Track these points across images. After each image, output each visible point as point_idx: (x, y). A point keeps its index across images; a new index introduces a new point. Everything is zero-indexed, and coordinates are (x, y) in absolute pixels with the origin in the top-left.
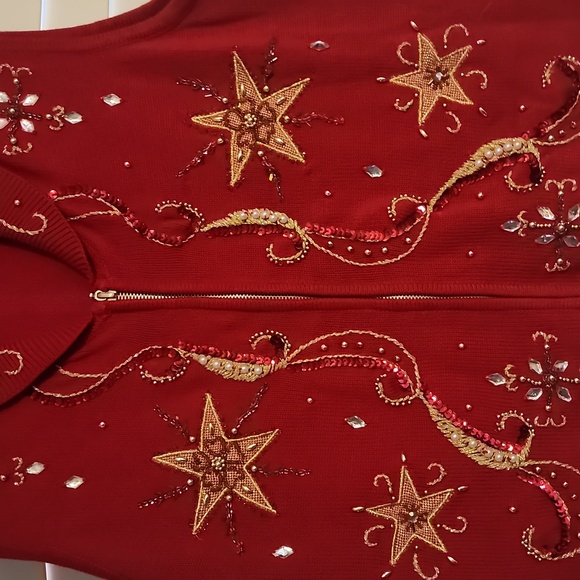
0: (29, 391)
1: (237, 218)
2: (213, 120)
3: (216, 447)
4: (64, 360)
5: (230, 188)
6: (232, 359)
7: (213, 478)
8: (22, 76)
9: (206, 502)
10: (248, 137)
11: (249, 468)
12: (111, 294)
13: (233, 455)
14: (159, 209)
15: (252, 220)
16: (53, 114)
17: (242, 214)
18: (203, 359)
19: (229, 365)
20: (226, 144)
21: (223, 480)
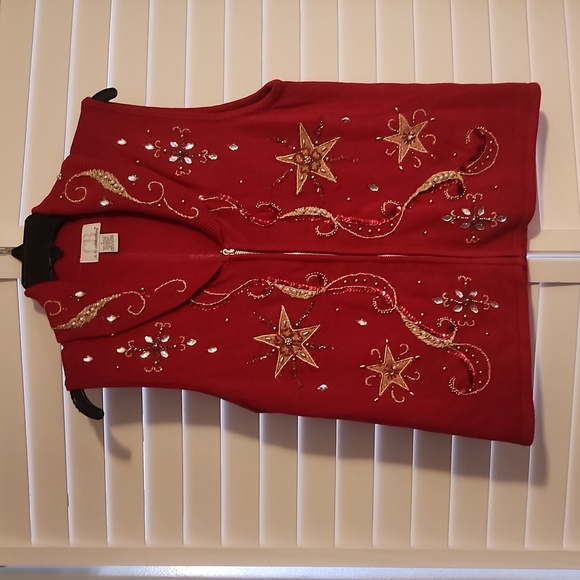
0: (188, 302)
1: (300, 211)
2: (288, 159)
3: (287, 333)
4: (206, 286)
5: (296, 196)
6: (296, 287)
7: (286, 349)
8: (185, 133)
9: (282, 361)
10: (306, 168)
11: (304, 344)
12: (232, 251)
13: (296, 338)
14: (258, 206)
15: (307, 213)
16: (202, 154)
17: (303, 209)
18: (280, 287)
19: (294, 290)
20: (295, 171)
21: (291, 350)
